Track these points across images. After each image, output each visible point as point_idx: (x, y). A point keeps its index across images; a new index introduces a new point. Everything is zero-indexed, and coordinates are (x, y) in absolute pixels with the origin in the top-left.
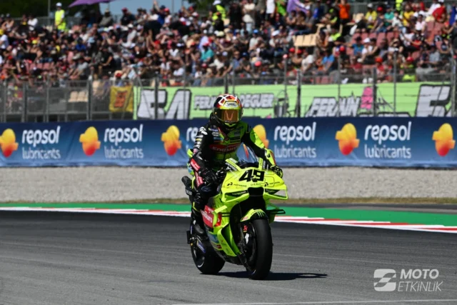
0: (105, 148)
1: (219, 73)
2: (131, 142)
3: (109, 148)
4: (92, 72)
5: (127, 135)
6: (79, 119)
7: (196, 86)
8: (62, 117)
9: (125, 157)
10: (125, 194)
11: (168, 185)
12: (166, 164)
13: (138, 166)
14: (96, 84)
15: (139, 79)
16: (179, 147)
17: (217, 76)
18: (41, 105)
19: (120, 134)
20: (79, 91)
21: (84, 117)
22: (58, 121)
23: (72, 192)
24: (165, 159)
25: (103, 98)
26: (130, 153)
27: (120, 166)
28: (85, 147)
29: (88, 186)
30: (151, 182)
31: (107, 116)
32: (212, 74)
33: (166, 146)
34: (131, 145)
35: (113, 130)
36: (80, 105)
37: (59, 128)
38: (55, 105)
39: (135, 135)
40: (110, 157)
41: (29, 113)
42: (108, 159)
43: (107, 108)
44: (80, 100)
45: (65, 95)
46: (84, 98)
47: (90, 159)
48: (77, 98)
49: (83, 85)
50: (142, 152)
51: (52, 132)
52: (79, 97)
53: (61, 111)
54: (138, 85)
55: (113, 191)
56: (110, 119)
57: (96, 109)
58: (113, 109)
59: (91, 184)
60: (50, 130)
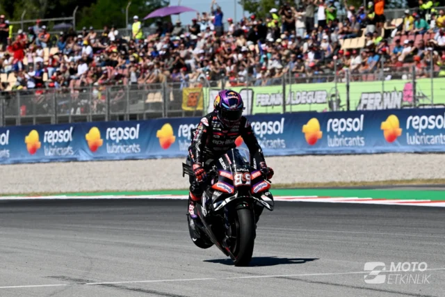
0: (180, 141)
1: (278, 73)
3: (183, 142)
6: (156, 117)
7: (257, 86)
8: (141, 115)
15: (208, 81)
17: (276, 77)
18: (121, 105)
20: (155, 92)
21: (160, 115)
22: (138, 119)
23: (151, 181)
28: (162, 141)
29: (165, 175)
31: (180, 114)
32: (270, 75)
35: (186, 126)
36: (156, 105)
37: (138, 126)
38: (135, 105)
41: (112, 113)
42: (182, 151)
43: (180, 107)
44: (155, 100)
45: (143, 97)
46: (160, 98)
47: (166, 152)
48: (153, 99)
49: (159, 87)
51: (133, 129)
52: (155, 97)
53: (140, 110)
54: (207, 86)
56: (183, 116)
57: (170, 108)
58: (185, 108)
59: (168, 174)
60: (130, 127)
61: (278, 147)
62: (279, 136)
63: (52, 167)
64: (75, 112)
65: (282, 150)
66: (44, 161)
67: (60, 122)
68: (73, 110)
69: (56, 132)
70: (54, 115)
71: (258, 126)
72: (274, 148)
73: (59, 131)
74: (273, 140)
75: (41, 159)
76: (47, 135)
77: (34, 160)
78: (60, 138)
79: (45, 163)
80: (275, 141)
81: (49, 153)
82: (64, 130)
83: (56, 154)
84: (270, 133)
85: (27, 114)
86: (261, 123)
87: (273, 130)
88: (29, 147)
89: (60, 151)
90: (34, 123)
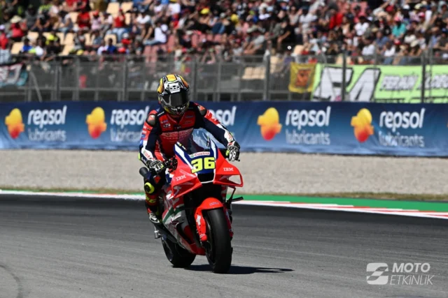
0: (287, 131)
1: (413, 51)
2: (316, 126)
3: (291, 132)
4: (270, 46)
5: (312, 118)
6: (255, 98)
7: (386, 64)
8: (236, 95)
9: (308, 143)
10: (315, 185)
11: (362, 176)
12: (355, 151)
13: (323, 154)
14: (274, 60)
15: (323, 56)
16: (371, 133)
17: (411, 54)
18: (211, 81)
19: (303, 118)
20: (254, 67)
21: (260, 96)
22: (232, 100)
23: (254, 182)
24: (354, 146)
25: (282, 75)
26: (315, 138)
27: (304, 153)
28: (263, 130)
29: (270, 174)
30: (341, 172)
31: (285, 96)
32: (406, 52)
33: (357, 132)
34: (316, 130)
35: (296, 112)
36: (256, 83)
37: (234, 109)
38: (227, 82)
39: (321, 118)
40: (292, 142)
41: (199, 91)
42: (291, 144)
43: (287, 88)
44: (255, 77)
45: (239, 71)
46: (260, 74)
47: (269, 144)
48: (252, 74)
49: (260, 61)
50: (329, 137)
51: (227, 112)
52: (254, 73)
53: (234, 89)
54: (322, 62)
55: (300, 182)
56: (290, 99)
57: (274, 88)
58: (293, 89)
59: (274, 173)
60: (224, 110)
61: (415, 145)
62: (417, 131)
63: (121, 157)
64: (150, 86)
65: (421, 150)
66: (110, 148)
67: (130, 99)
68: (147, 84)
69: (127, 112)
70: (123, 90)
71: (390, 117)
72: (410, 147)
73: (131, 110)
74: (409, 135)
75: (106, 145)
76: (115, 115)
77: (96, 146)
78: (131, 119)
79: (111, 150)
80: (412, 138)
81: (116, 138)
82: (138, 110)
83: (125, 140)
84: (405, 126)
85: (88, 86)
86: (394, 113)
87: (409, 123)
88: (91, 128)
89: (131, 136)
90: (96, 98)
